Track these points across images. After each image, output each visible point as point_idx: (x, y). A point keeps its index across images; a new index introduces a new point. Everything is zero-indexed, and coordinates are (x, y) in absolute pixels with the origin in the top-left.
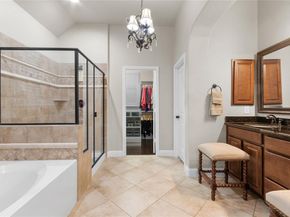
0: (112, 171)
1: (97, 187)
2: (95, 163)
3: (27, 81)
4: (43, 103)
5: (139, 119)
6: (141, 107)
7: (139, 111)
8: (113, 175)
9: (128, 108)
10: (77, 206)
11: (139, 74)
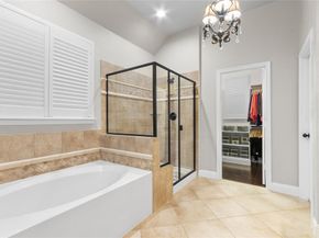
0: (198, 193)
1: (175, 205)
2: (180, 180)
3: (127, 98)
4: (141, 116)
5: (247, 135)
6: (249, 119)
7: (248, 124)
8: (197, 198)
9: (225, 121)
10: (150, 217)
11: (249, 77)
